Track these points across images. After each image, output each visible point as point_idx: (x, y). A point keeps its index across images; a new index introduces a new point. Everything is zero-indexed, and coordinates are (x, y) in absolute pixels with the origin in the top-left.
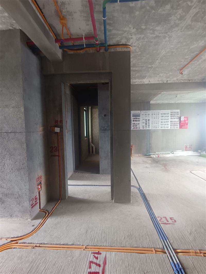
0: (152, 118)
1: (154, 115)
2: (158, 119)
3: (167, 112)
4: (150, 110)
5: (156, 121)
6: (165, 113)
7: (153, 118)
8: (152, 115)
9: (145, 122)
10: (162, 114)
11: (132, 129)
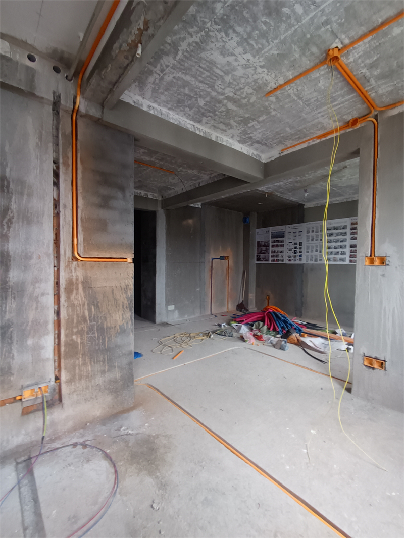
0: (307, 239)
1: (313, 231)
2: (321, 240)
3: (343, 224)
5: (317, 246)
6: (337, 227)
7: (310, 240)
8: (308, 232)
9: (293, 248)
10: (330, 229)
11: (270, 262)
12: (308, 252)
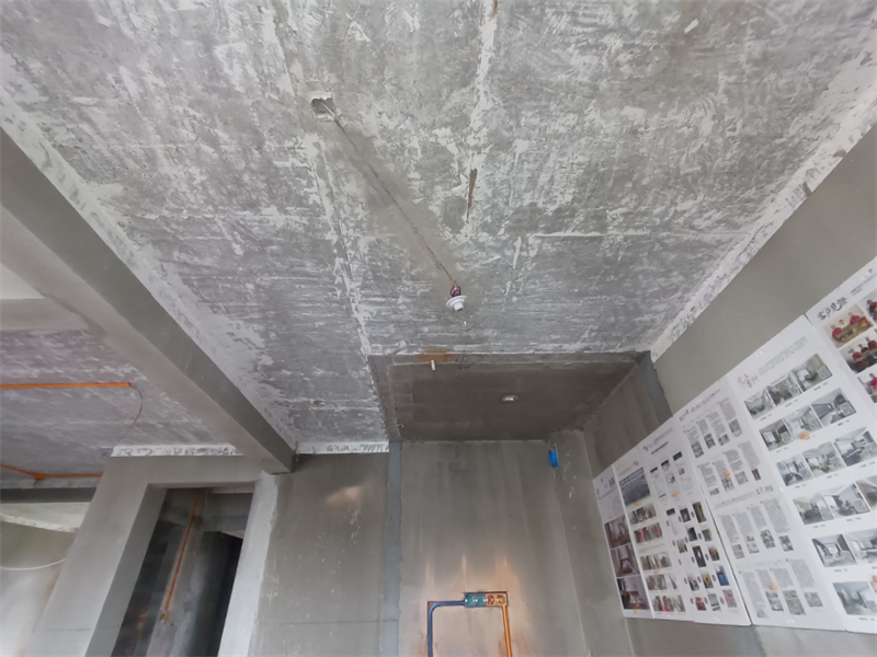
0: (709, 481)
1: (710, 443)
2: (756, 473)
3: (798, 360)
4: (665, 413)
5: (755, 511)
6: (781, 385)
7: (719, 485)
8: (698, 451)
9: (686, 535)
10: (762, 409)
11: (653, 614)
12: (739, 552)
